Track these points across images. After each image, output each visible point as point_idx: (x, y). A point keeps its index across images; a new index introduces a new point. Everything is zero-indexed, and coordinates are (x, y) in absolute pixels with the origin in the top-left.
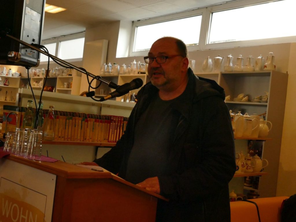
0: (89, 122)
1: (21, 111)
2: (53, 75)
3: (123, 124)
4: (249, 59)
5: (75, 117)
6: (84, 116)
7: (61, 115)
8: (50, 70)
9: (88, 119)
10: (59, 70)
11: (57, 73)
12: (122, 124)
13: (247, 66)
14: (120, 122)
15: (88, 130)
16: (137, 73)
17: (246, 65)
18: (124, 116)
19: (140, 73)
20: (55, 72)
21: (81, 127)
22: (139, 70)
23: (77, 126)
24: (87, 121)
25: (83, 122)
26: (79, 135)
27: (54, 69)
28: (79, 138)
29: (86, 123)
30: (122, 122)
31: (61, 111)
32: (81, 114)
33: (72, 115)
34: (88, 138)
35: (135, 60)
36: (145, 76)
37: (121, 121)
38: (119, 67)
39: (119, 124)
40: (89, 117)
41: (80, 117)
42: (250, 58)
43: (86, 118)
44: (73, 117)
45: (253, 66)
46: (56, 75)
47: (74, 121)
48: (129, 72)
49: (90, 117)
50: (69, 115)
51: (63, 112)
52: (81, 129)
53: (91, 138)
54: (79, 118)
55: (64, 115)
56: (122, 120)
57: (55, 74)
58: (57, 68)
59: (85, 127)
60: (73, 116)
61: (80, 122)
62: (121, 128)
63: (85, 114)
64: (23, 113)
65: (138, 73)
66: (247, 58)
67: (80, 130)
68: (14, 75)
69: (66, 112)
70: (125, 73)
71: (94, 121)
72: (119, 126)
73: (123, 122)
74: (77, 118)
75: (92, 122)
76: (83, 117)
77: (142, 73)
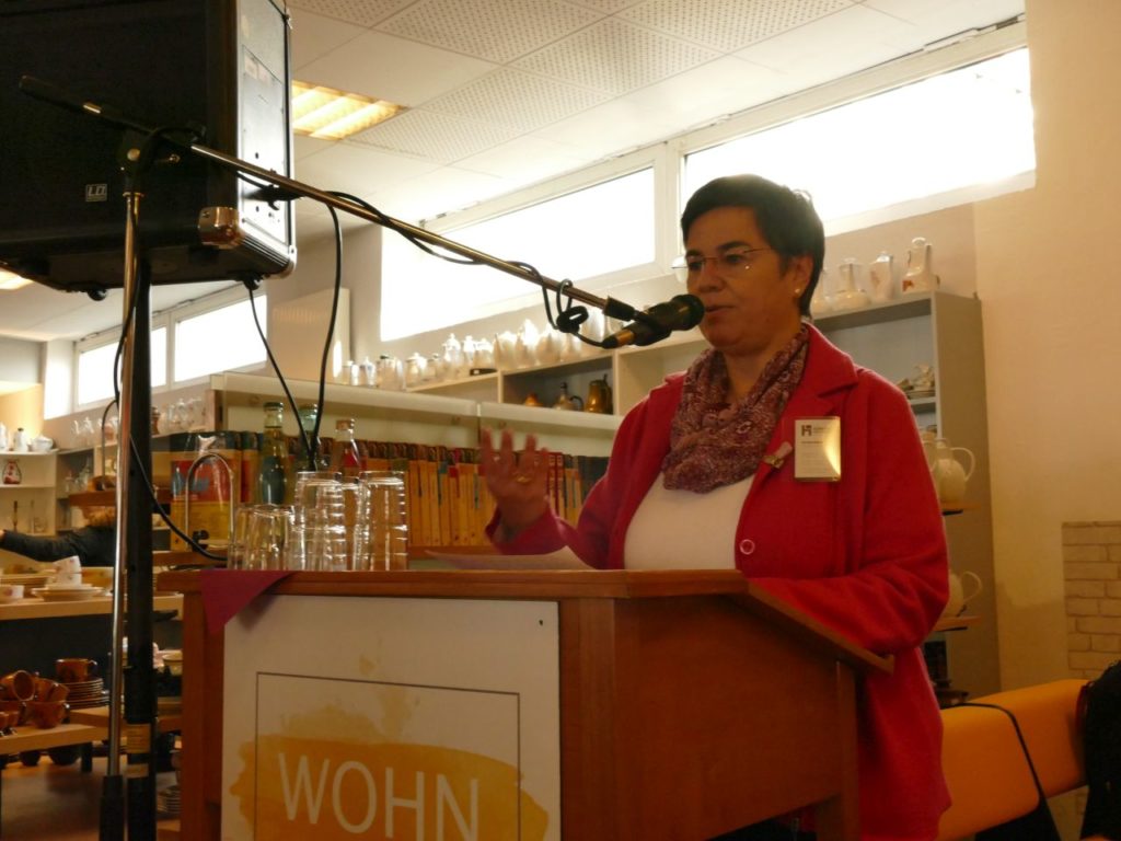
0: (462, 478)
1: (239, 445)
2: (171, 425)
3: (564, 478)
4: (846, 270)
5: (415, 462)
6: (444, 458)
7: (372, 455)
8: (159, 414)
9: (458, 465)
10: (191, 408)
11: (185, 417)
12: (561, 479)
13: (843, 291)
14: (553, 472)
15: (463, 507)
16: (468, 373)
17: (841, 288)
18: (564, 453)
19: (476, 372)
20: (176, 417)
21: (440, 496)
22: (471, 364)
23: (425, 494)
24: (454, 474)
25: (444, 477)
26: (436, 526)
27: (173, 407)
28: (436, 535)
29: (453, 480)
30: (560, 471)
31: (371, 442)
32: (434, 448)
33: (405, 453)
34: (464, 534)
35: (452, 335)
36: (495, 379)
37: (556, 468)
38: (399, 364)
39: (552, 479)
40: (461, 461)
41: (430, 459)
42: (851, 266)
43: (451, 463)
44: (411, 462)
45: (863, 291)
46: (183, 425)
47: (415, 476)
48: (439, 376)
49: (464, 459)
50: (396, 455)
51: (376, 443)
52: (440, 503)
53: (473, 535)
54: (431, 463)
55: (381, 456)
56: (560, 464)
57: (179, 423)
58: (182, 404)
59: (452, 495)
60: (411, 457)
61: (434, 477)
62: (560, 493)
63: (445, 448)
64: (249, 454)
65: (472, 373)
66: (841, 268)
67: (435, 507)
68: (35, 446)
69: (387, 444)
70: (426, 380)
71: (476, 471)
72: (552, 486)
73: (564, 472)
74: (421, 462)
75: (471, 479)
76: (442, 460)
77: (483, 371)
